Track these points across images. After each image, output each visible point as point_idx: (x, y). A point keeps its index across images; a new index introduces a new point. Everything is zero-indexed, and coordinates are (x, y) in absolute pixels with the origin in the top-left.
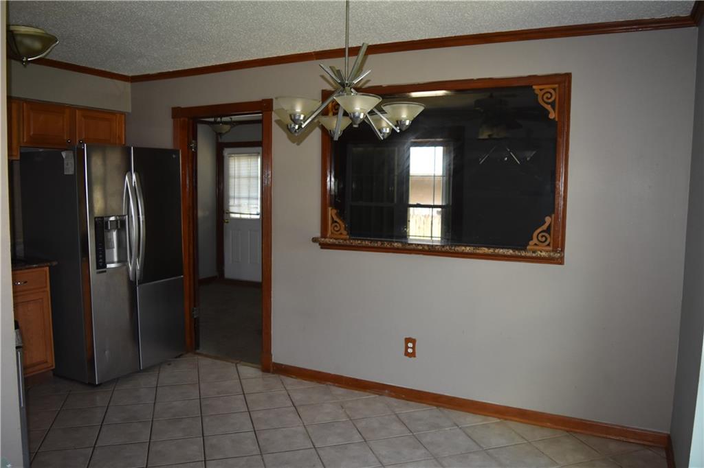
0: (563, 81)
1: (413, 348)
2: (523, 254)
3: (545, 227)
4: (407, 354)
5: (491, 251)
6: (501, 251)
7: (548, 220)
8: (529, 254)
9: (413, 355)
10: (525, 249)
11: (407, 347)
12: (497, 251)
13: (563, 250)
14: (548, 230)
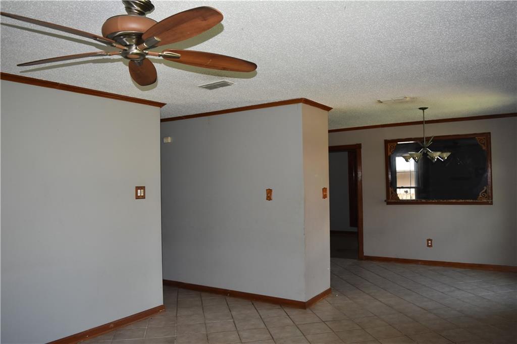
0: (487, 136)
1: (431, 243)
2: (477, 201)
3: (484, 191)
4: (428, 246)
5: (464, 201)
6: (468, 201)
7: (485, 188)
8: (479, 201)
9: (431, 246)
10: (476, 199)
11: (428, 243)
12: (466, 201)
13: (492, 199)
14: (486, 192)
